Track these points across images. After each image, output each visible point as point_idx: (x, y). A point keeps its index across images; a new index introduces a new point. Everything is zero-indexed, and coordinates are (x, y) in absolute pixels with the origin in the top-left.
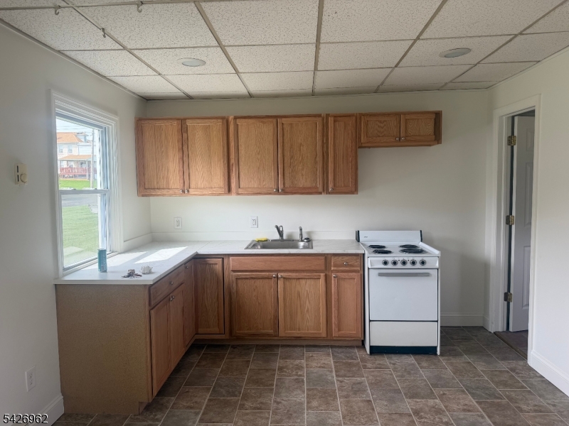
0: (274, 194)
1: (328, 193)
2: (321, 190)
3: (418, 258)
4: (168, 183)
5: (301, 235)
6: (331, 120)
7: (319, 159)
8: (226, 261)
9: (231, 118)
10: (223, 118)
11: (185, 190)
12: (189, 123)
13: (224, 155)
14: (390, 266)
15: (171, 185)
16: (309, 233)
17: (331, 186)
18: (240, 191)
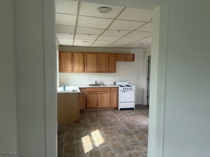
0: (96, 72)
1: (109, 72)
2: (107, 72)
3: (130, 88)
4: (68, 69)
5: (101, 83)
6: (110, 55)
7: (107, 64)
8: (85, 89)
9: (85, 52)
10: (83, 53)
11: (72, 71)
12: (74, 54)
13: (83, 62)
14: (125, 89)
15: (69, 70)
16: (103, 83)
17: (110, 71)
18: (87, 71)
